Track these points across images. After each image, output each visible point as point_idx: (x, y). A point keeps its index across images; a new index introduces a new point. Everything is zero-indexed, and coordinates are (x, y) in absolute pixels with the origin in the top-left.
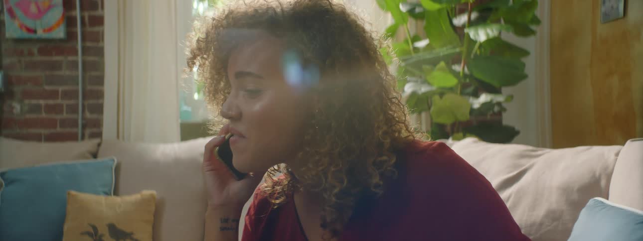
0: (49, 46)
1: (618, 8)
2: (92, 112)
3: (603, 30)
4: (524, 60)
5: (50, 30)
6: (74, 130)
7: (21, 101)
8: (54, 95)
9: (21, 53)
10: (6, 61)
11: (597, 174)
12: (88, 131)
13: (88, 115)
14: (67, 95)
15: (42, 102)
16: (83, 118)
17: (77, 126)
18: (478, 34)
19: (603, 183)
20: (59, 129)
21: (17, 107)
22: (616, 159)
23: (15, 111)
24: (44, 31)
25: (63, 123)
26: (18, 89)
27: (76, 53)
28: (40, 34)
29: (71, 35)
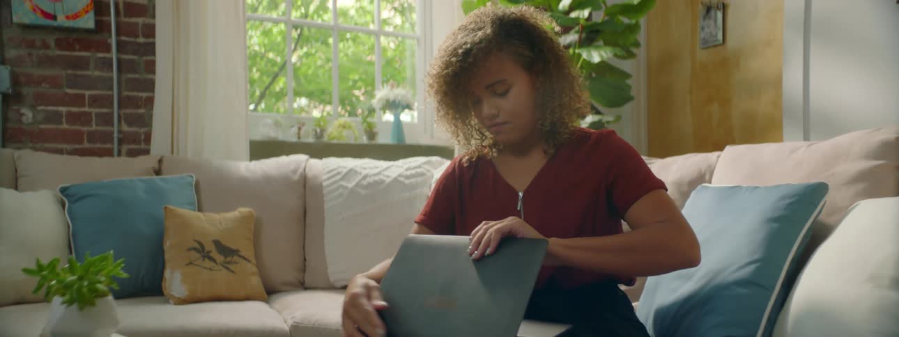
0: (71, 38)
1: (716, 35)
2: (130, 124)
3: (702, 55)
4: (629, 82)
5: (76, 16)
6: (108, 146)
7: (33, 107)
8: (78, 100)
9: (31, 45)
10: (11, 53)
11: (703, 172)
12: (125, 148)
13: (125, 128)
14: (95, 101)
15: (63, 109)
16: (120, 132)
17: (112, 141)
18: (591, 55)
19: (707, 177)
20: (86, 145)
21: (28, 115)
22: (717, 160)
23: (24, 119)
24: (68, 17)
25: (92, 137)
26: (27, 91)
27: (108, 50)
28: (61, 21)
29: (102, 26)
